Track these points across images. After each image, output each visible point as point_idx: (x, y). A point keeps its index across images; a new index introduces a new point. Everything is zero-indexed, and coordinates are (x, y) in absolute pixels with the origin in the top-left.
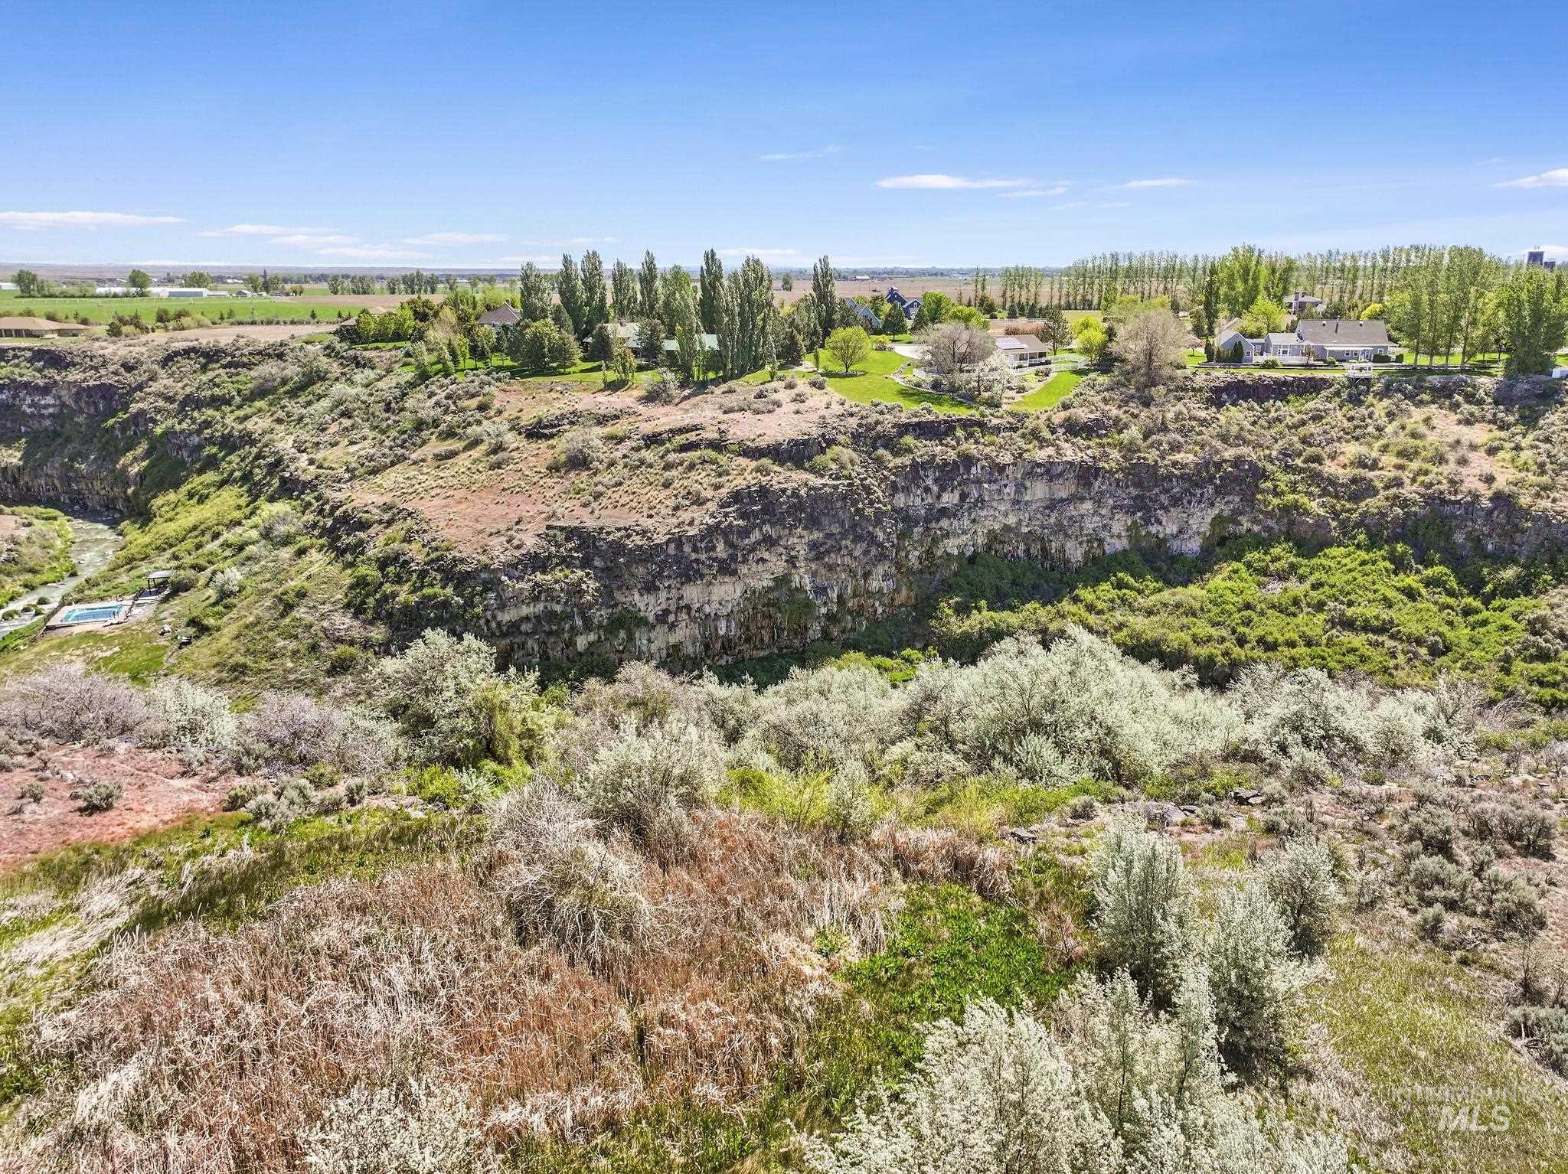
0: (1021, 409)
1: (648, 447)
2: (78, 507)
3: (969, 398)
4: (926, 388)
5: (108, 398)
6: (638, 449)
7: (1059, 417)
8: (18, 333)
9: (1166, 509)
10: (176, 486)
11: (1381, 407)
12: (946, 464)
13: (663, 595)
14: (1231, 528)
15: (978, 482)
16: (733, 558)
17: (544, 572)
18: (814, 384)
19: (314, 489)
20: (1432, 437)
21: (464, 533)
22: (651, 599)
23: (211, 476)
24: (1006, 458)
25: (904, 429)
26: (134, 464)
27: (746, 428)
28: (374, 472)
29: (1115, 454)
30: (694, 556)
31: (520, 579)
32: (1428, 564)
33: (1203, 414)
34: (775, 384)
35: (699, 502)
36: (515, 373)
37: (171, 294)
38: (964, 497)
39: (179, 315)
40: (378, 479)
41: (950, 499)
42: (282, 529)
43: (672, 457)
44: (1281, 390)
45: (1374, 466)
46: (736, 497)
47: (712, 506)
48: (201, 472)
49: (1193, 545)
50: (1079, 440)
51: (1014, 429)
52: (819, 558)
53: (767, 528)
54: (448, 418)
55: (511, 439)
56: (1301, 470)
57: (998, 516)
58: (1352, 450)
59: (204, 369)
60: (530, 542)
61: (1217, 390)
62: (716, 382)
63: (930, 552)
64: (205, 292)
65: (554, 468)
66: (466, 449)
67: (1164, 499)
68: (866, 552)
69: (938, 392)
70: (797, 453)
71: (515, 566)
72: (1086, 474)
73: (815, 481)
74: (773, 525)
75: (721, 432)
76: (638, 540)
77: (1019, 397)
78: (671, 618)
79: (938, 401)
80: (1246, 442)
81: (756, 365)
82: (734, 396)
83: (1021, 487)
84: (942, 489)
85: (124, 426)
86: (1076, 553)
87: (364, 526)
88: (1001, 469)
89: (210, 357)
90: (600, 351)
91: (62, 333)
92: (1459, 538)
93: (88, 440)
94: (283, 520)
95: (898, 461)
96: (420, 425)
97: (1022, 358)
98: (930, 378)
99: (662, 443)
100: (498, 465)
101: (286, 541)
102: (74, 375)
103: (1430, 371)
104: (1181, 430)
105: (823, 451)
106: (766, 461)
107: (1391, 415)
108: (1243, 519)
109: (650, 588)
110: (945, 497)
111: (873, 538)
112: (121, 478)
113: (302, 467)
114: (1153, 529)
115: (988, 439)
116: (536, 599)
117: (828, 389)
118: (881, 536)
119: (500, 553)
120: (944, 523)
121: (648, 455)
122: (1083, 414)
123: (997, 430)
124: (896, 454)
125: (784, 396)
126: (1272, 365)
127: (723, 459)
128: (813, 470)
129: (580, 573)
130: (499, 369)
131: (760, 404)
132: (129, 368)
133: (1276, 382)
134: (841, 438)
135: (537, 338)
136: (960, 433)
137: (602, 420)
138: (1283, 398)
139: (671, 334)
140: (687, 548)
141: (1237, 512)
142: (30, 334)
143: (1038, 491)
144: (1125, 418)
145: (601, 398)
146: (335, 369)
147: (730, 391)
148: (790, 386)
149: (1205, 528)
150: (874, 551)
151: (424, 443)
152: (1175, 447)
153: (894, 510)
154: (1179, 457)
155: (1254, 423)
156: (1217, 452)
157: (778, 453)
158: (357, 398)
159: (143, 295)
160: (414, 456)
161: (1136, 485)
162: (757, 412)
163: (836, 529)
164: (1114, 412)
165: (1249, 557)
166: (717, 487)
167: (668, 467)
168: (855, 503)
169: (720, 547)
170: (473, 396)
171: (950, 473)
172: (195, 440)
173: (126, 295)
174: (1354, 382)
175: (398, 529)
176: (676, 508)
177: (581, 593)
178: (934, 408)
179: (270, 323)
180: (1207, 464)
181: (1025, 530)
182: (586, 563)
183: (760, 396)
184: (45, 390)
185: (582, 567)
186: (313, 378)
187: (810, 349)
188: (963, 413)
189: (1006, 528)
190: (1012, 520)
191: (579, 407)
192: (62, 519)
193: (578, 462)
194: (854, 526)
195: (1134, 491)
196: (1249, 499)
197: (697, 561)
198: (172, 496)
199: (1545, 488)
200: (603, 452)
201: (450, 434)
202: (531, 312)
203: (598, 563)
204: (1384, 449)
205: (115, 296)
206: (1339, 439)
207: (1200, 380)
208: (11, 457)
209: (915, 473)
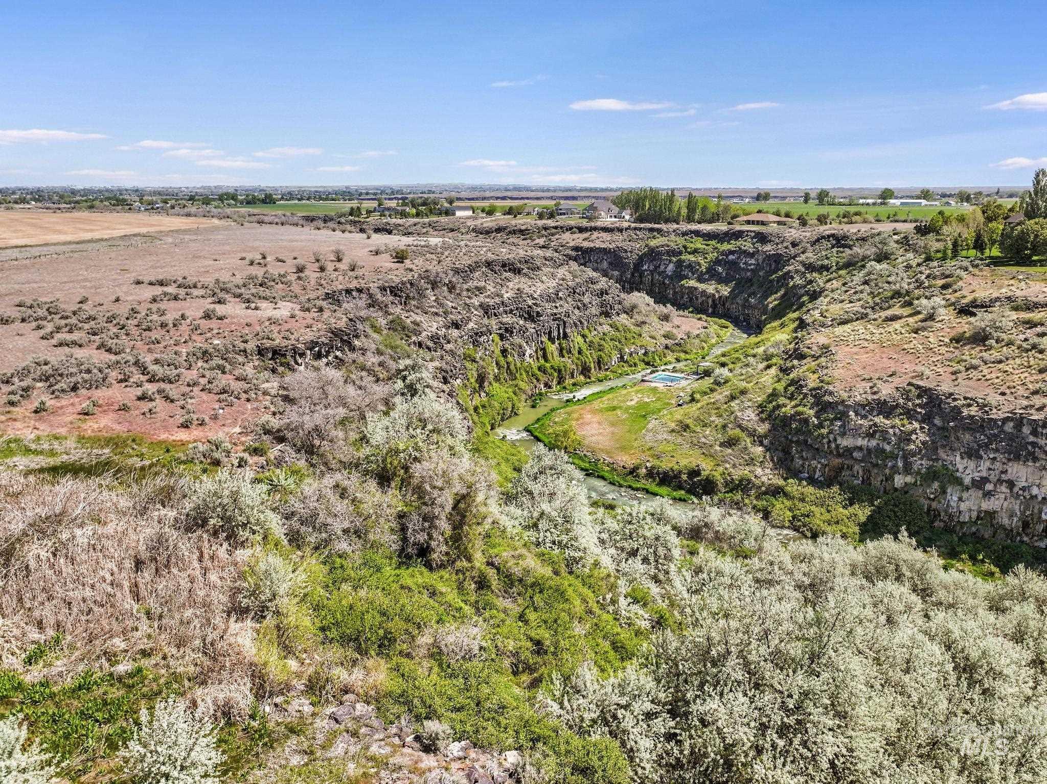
5: (778, 261)
8: (758, 223)
10: (779, 319)
13: (985, 465)
17: (887, 417)
21: (848, 374)
22: (972, 464)
23: (794, 315)
26: (772, 301)
28: (843, 323)
30: (1031, 439)
31: (864, 417)
37: (902, 204)
40: (837, 329)
48: (792, 312)
59: (831, 247)
60: (886, 391)
66: (908, 316)
71: (863, 406)
76: (974, 411)
78: (989, 487)
85: (778, 279)
89: (838, 240)
93: (760, 286)
100: (918, 331)
101: (769, 358)
102: (768, 248)
109: (972, 454)
112: (763, 309)
119: (860, 393)
129: (916, 425)
132: (794, 245)
140: (1026, 430)
142: (763, 223)
146: (900, 252)
151: (888, 307)
159: (884, 204)
160: (873, 316)
170: (946, 277)
172: (801, 291)
173: (874, 204)
175: (816, 365)
177: (909, 441)
182: (927, 419)
184: (752, 255)
185: (921, 422)
186: (882, 258)
192: (731, 328)
197: (1034, 444)
198: (775, 323)
200: (1009, 333)
201: (909, 303)
203: (937, 421)
205: (868, 204)
208: (725, 291)
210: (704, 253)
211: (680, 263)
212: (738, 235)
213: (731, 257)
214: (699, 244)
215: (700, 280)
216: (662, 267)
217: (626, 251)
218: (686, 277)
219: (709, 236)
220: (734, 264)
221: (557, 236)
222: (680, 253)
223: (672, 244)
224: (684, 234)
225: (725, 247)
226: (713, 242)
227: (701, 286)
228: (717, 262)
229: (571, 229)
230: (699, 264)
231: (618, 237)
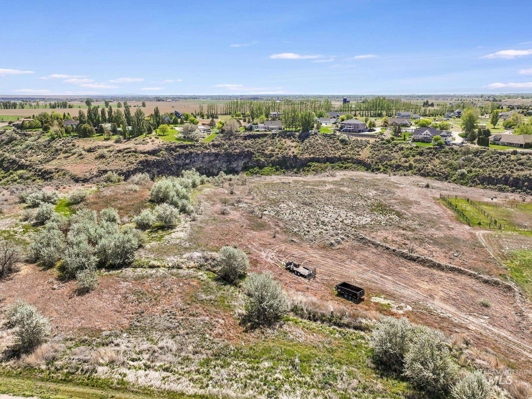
0: (203, 142)
1: (118, 153)
3: (192, 140)
4: (182, 138)
6: (116, 153)
7: (211, 144)
9: (234, 162)
11: (277, 139)
12: (186, 154)
14: (247, 165)
15: (194, 157)
18: (156, 138)
19: (31, 166)
20: (285, 145)
24: (199, 152)
25: (177, 147)
27: (141, 148)
28: (48, 162)
29: (223, 151)
32: (282, 169)
33: (242, 142)
34: (146, 138)
35: (132, 163)
36: (80, 137)
38: (191, 161)
40: (50, 163)
41: (188, 161)
42: (25, 176)
43: (125, 155)
44: (259, 136)
45: (274, 151)
46: (141, 162)
47: (135, 164)
49: (239, 168)
50: (215, 148)
51: (201, 146)
52: (159, 174)
53: (148, 168)
54: (64, 148)
55: (83, 152)
56: (261, 152)
57: (199, 164)
58: (271, 148)
60: (95, 173)
61: (245, 137)
62: (132, 138)
65: (96, 158)
66: (72, 155)
67: (233, 160)
69: (185, 139)
70: (153, 153)
72: (217, 155)
73: (158, 158)
74: (149, 168)
75: (136, 149)
76: (120, 171)
77: (203, 139)
79: (184, 141)
80: (250, 147)
81: (141, 134)
82: (137, 141)
83: (203, 158)
84: (186, 159)
86: (216, 172)
87: (52, 173)
88: (198, 154)
90: (101, 131)
92: (288, 164)
94: (25, 174)
95: (176, 154)
96: (57, 150)
97: (204, 130)
98: (183, 135)
99: (122, 152)
100: (82, 158)
101: (28, 178)
103: (289, 131)
104: (237, 145)
105: (159, 152)
106: (147, 155)
107: (279, 141)
108: (249, 163)
110: (187, 161)
111: (171, 170)
113: (24, 162)
114: (231, 166)
115: (196, 148)
117: (159, 139)
118: (173, 169)
120: (187, 166)
121: (119, 154)
122: (216, 143)
123: (197, 146)
124: (175, 152)
125: (149, 140)
126: (258, 131)
127: (137, 155)
128: (157, 156)
130: (74, 136)
131: (144, 142)
133: (258, 134)
134: (163, 149)
135: (85, 129)
136: (189, 147)
137: (106, 147)
138: (259, 138)
139: (119, 127)
141: (248, 162)
143: (207, 159)
144: (225, 143)
145: (104, 142)
146: (18, 137)
147: (136, 140)
148: (150, 138)
149: (242, 165)
150: (171, 172)
151: (59, 155)
152: (235, 149)
153: (175, 164)
154: (236, 151)
155: (252, 143)
156: (244, 149)
157: (149, 153)
158: (34, 144)
160: (58, 157)
161: (227, 157)
162: (143, 144)
163: (163, 168)
164: (223, 142)
165: (250, 170)
166: (136, 160)
167: (124, 157)
168: (167, 162)
170: (70, 143)
171: (187, 156)
174: (273, 134)
175: (61, 173)
176: (127, 165)
178: (184, 142)
180: (242, 152)
181: (205, 167)
183: (143, 141)
186: (12, 139)
187: (154, 129)
188: (190, 143)
189: (200, 167)
190: (201, 165)
191: (99, 145)
193: (102, 157)
194: (167, 167)
195: (227, 158)
196: (250, 159)
199: (302, 154)
200: (108, 154)
201: (66, 152)
202: (82, 122)
204: (276, 148)
206: (269, 146)
207: (242, 135)
209: (180, 156)
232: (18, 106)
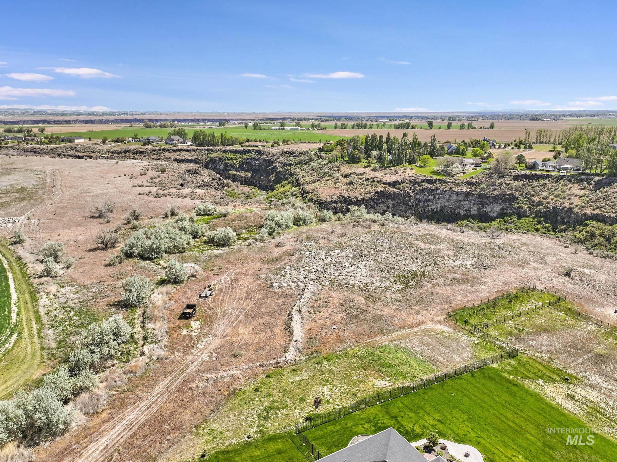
0: (459, 178)
1: (366, 181)
2: (261, 187)
3: (448, 175)
4: (440, 171)
5: (269, 162)
6: (363, 181)
7: (467, 180)
8: (253, 146)
9: (488, 205)
10: (280, 184)
11: (561, 184)
12: (431, 189)
14: (506, 211)
15: (439, 194)
16: (374, 205)
17: (336, 204)
18: (411, 169)
19: (302, 185)
20: (568, 192)
21: (324, 195)
23: (286, 182)
24: (447, 189)
25: (424, 181)
26: (272, 178)
27: (387, 178)
28: (313, 183)
29: (478, 190)
31: (331, 205)
32: (546, 223)
33: (508, 182)
34: (403, 168)
35: (370, 193)
36: (348, 162)
37: (291, 129)
38: (434, 197)
39: (288, 141)
40: (313, 184)
41: (431, 197)
42: (295, 193)
43: (369, 183)
44: (539, 177)
45: (547, 198)
46: (377, 192)
47: (372, 194)
48: (285, 181)
49: (495, 215)
50: (469, 187)
51: (452, 182)
52: (394, 207)
53: (383, 199)
54: (331, 172)
55: (340, 177)
56: (528, 198)
57: (443, 202)
58: (544, 194)
59: (289, 156)
60: (335, 198)
61: (518, 176)
62: (388, 167)
63: (424, 209)
64: (299, 128)
65: (346, 184)
66: (331, 179)
67: (488, 202)
68: (406, 207)
69: (442, 172)
70: (393, 184)
71: (330, 202)
72: (467, 195)
73: (395, 190)
75: (381, 179)
76: (355, 199)
77: (462, 175)
79: (439, 175)
80: (517, 190)
83: (450, 196)
84: (429, 195)
85: (272, 169)
86: (462, 213)
87: (308, 193)
88: (445, 191)
89: (291, 153)
91: (262, 146)
92: (559, 218)
93: (264, 172)
94: (295, 191)
95: (419, 188)
96: (325, 173)
97: (472, 164)
98: (442, 169)
99: (369, 180)
100: (336, 183)
101: (295, 195)
102: (263, 157)
104: (499, 186)
105: (400, 184)
106: (387, 186)
107: (562, 186)
108: (508, 209)
111: (408, 204)
112: (269, 181)
113: (301, 181)
114: (484, 210)
115: (445, 184)
116: (334, 209)
117: (414, 170)
118: (410, 204)
119: (329, 199)
120: (428, 203)
121: (365, 183)
123: (448, 182)
124: (419, 186)
125: (401, 171)
127: (378, 184)
128: (396, 188)
129: (343, 205)
130: (345, 161)
131: (394, 173)
132: (274, 155)
133: (539, 175)
134: (407, 182)
135: (353, 155)
136: (438, 182)
137: (360, 174)
138: (538, 179)
141: (508, 207)
142: (256, 146)
143: (454, 198)
144: (485, 182)
145: (362, 169)
146: (316, 158)
147: (390, 170)
148: (406, 169)
149: (498, 210)
150: (408, 207)
151: (324, 177)
152: (495, 190)
153: (415, 198)
155: (523, 185)
156: (505, 191)
157: (390, 184)
158: (317, 166)
159: (283, 129)
160: (322, 180)
161: (481, 198)
162: (392, 175)
163: (399, 201)
164: (483, 180)
165: (505, 218)
166: (375, 190)
167: (367, 185)
168: (404, 196)
169: (372, 202)
170: (337, 167)
171: (431, 191)
172: (285, 173)
173: (279, 129)
174: (561, 176)
175: (313, 194)
176: (365, 194)
177: (342, 209)
178: (435, 176)
179: (309, 143)
180: (501, 194)
181: (450, 206)
182: (345, 203)
183: (396, 171)
184: (257, 160)
186: (311, 160)
188: (443, 178)
189: (445, 206)
190: (447, 204)
191: (357, 171)
192: (257, 189)
193: (351, 183)
194: (404, 201)
195: (480, 200)
196: (510, 204)
198: (278, 186)
199: (582, 207)
200: (356, 181)
201: (330, 176)
202: (355, 149)
204: (552, 194)
205: (276, 130)
206: (544, 191)
207: (514, 173)
208: (249, 175)
209: (422, 191)
210: (236, 160)
211: (226, 164)
212: (249, 151)
213: (248, 161)
214: (232, 156)
215: (236, 171)
216: (218, 166)
217: (200, 160)
218: (230, 170)
219: (236, 152)
220: (250, 164)
221: (162, 154)
222: (225, 160)
223: (221, 156)
224: (224, 151)
225: (244, 156)
226: (238, 155)
227: (238, 173)
228: (243, 163)
229: (168, 150)
230: (235, 164)
231: (193, 153)
232: (368, 127)
